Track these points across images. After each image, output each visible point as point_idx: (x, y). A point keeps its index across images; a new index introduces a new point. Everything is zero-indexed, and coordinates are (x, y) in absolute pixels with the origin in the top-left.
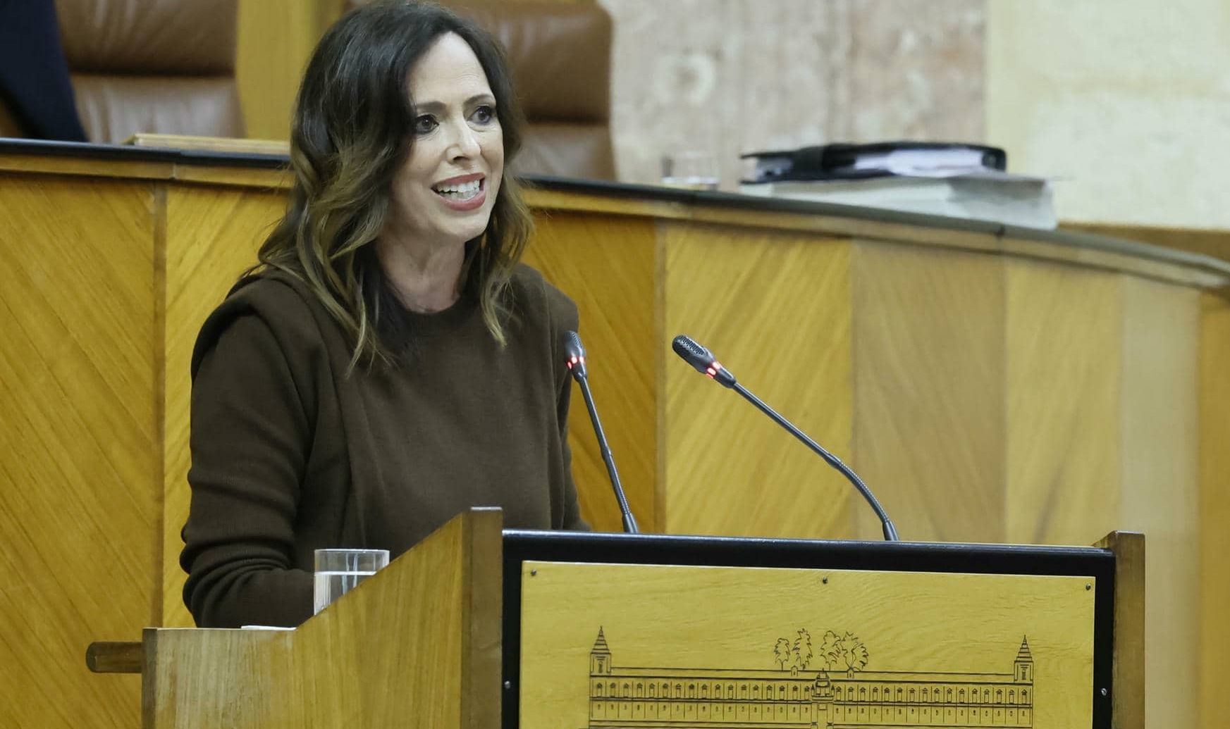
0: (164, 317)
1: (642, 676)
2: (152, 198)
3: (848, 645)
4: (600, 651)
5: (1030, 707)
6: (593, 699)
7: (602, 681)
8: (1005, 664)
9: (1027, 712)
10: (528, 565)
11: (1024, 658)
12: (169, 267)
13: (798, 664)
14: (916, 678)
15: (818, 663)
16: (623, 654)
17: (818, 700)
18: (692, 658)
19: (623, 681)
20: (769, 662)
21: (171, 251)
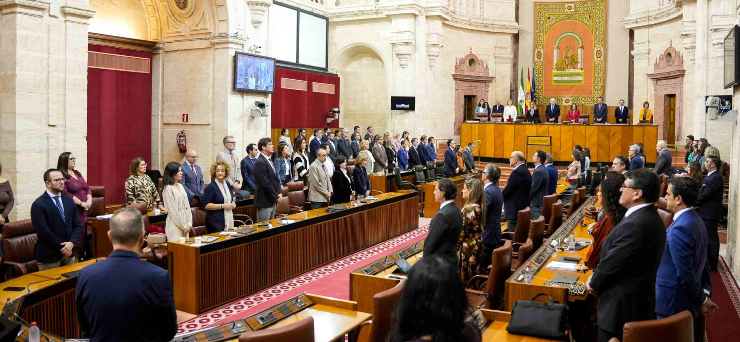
14: (543, 140)
17: (539, 140)
20: (537, 139)
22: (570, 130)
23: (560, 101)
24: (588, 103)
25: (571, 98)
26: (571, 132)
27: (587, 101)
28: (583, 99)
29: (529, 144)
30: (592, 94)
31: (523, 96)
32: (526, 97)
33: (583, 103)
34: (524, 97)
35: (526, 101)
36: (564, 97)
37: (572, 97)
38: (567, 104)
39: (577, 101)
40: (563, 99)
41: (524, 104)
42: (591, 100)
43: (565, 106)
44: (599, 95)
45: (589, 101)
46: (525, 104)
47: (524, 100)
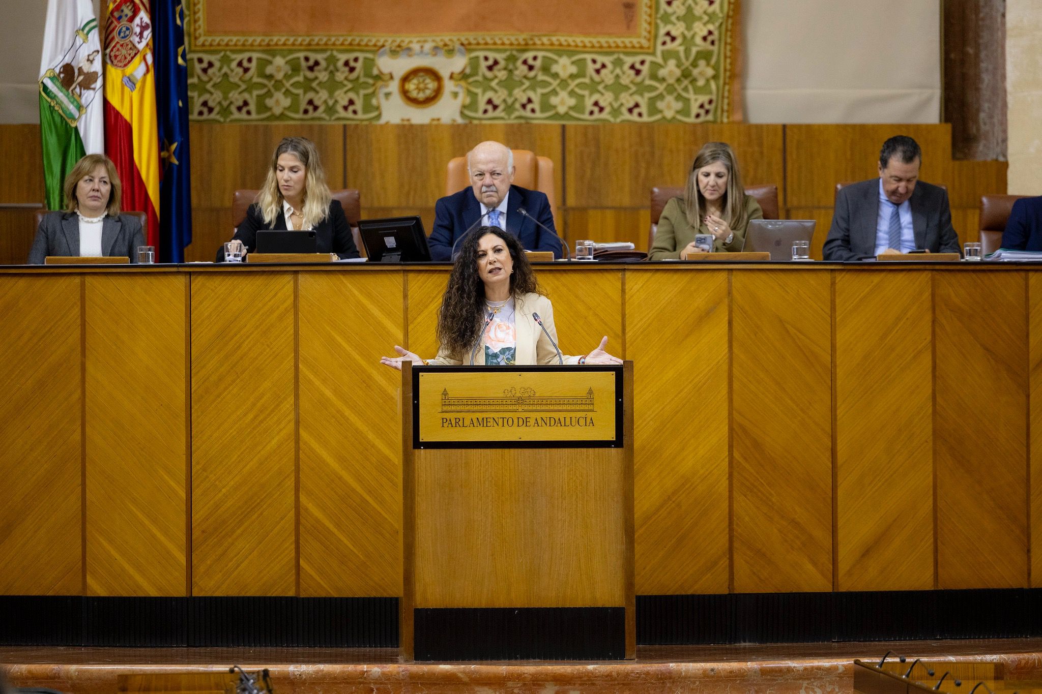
0: (625, 304)
1: (459, 399)
2: (621, 273)
3: (529, 390)
4: (445, 393)
5: (593, 404)
6: (443, 405)
7: (446, 401)
8: (584, 393)
9: (592, 406)
10: (421, 374)
11: (590, 392)
12: (627, 291)
13: (511, 395)
14: (553, 398)
15: (518, 395)
16: (451, 394)
17: (519, 404)
18: (475, 394)
19: (452, 401)
20: (502, 395)
21: (627, 287)
22: (705, 316)
23: (357, 85)
24: (606, 100)
25: (459, 63)
26: (717, 331)
27: (593, 87)
28: (564, 66)
29: (424, 437)
30: (643, 26)
31: (83, 30)
32: (106, 43)
33: (563, 102)
34: (94, 41)
35: (115, 74)
36: (395, 52)
37: (467, 47)
38: (420, 116)
39: (509, 84)
40: (385, 64)
41: (93, 100)
42: (628, 76)
43: (407, 131)
44: (700, 30)
45: (617, 88)
46: (106, 104)
47: (97, 66)
